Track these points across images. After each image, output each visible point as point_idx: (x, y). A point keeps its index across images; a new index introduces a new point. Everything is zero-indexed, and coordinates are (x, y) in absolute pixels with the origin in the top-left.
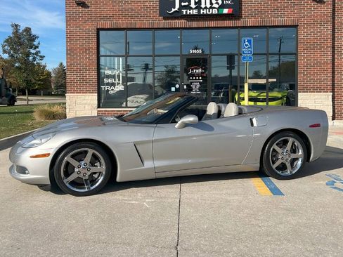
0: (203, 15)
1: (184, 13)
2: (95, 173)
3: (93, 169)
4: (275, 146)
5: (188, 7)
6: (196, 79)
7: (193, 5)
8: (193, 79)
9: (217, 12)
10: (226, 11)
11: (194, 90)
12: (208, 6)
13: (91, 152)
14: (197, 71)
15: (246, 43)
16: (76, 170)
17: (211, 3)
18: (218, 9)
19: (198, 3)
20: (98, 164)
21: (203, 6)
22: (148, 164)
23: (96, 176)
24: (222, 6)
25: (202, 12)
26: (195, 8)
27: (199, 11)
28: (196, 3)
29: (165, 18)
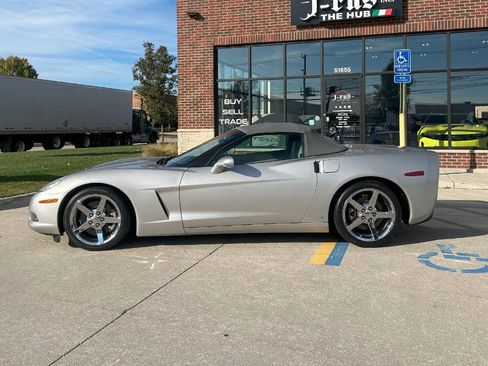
0: (350, 19)
1: (324, 19)
2: (111, 224)
3: (108, 220)
4: (350, 200)
5: (329, 11)
7: (336, 8)
9: (369, 15)
10: (382, 12)
12: (357, 7)
13: (104, 198)
14: (345, 97)
16: (88, 219)
17: (361, 3)
18: (371, 10)
19: (343, 5)
20: (114, 214)
21: (350, 7)
22: (174, 217)
23: (111, 228)
24: (377, 6)
25: (348, 15)
26: (339, 11)
27: (345, 16)
28: (339, 4)
29: (299, 27)
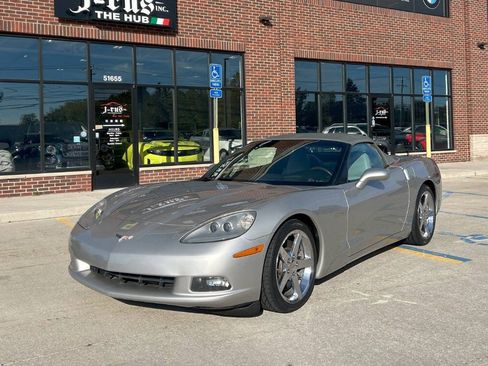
0: (128, 23)
1: (99, 17)
6: (114, 123)
8: (109, 123)
9: (147, 22)
11: (111, 140)
15: (215, 72)
